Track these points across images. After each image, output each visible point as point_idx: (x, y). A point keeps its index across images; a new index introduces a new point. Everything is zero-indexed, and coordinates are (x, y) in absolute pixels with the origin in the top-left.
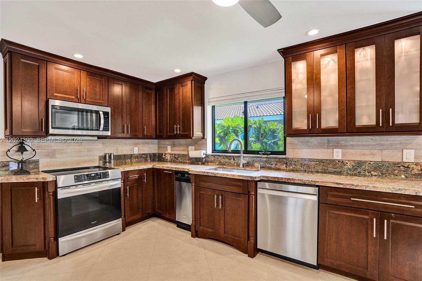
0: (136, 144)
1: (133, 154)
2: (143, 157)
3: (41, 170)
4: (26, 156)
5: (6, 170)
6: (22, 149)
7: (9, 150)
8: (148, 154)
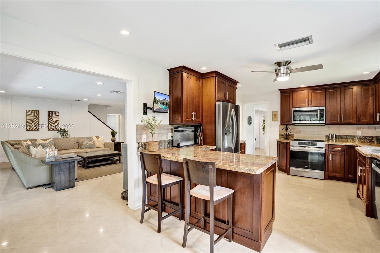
0: (359, 129)
1: (356, 136)
2: (367, 138)
3: (294, 139)
4: (288, 132)
5: (282, 137)
6: (287, 129)
7: (283, 130)
8: (375, 137)
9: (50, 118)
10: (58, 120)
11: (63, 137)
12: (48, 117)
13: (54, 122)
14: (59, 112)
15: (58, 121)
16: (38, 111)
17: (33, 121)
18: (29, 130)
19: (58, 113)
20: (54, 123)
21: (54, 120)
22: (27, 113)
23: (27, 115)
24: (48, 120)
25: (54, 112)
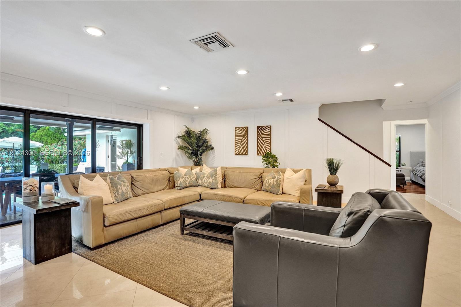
9: (260, 136)
10: (269, 139)
11: (267, 166)
12: (258, 135)
13: (264, 142)
14: (270, 126)
15: (270, 141)
16: (247, 128)
17: (241, 142)
18: (237, 154)
19: (270, 128)
20: (264, 144)
21: (264, 140)
22: (236, 131)
23: (236, 134)
24: (258, 139)
25: (264, 126)
